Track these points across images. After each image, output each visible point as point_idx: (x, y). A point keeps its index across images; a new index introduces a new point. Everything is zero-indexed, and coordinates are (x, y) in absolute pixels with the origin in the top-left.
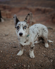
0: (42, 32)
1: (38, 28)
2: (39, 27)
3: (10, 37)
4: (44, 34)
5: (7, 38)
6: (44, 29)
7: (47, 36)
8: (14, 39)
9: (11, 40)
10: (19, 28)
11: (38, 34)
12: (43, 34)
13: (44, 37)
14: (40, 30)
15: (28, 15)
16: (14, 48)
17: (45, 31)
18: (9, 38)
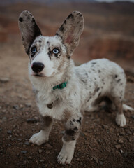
0: (111, 83)
1: (100, 71)
2: (104, 69)
3: (14, 87)
4: (115, 90)
5: (7, 91)
6: (116, 76)
7: (123, 94)
8: (25, 95)
9: (18, 97)
10: (37, 52)
11: (97, 90)
12: (112, 89)
13: (114, 98)
14: (106, 79)
15: (68, 18)
16: (29, 122)
17: (119, 80)
18: (12, 90)
